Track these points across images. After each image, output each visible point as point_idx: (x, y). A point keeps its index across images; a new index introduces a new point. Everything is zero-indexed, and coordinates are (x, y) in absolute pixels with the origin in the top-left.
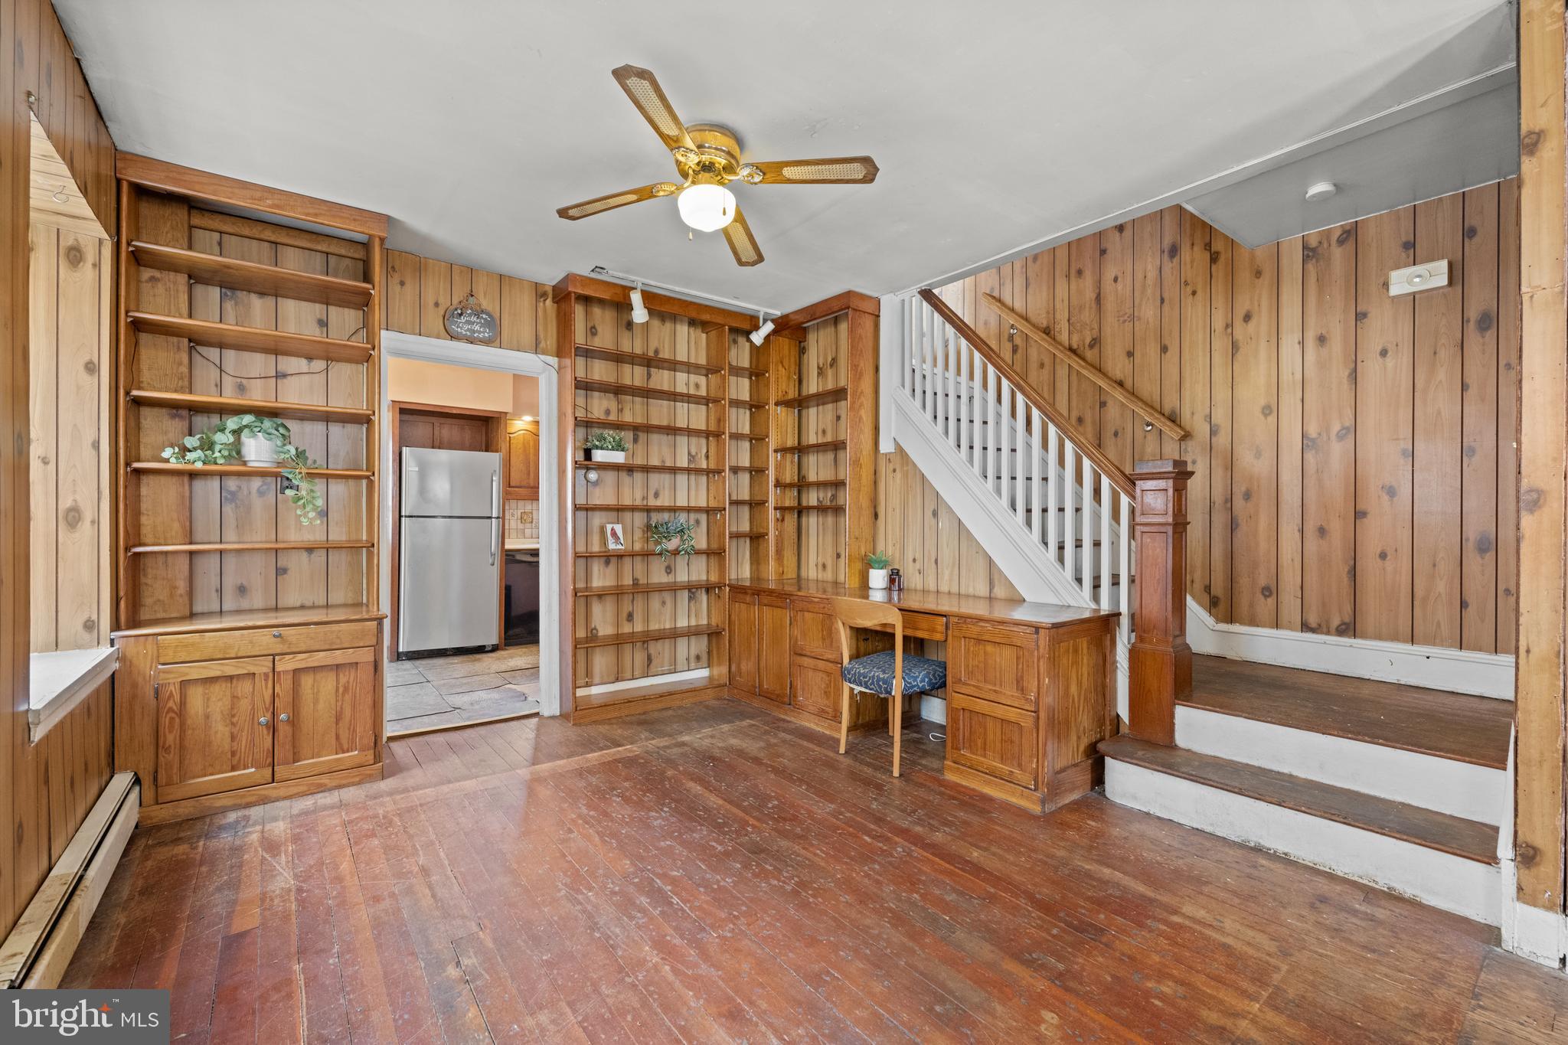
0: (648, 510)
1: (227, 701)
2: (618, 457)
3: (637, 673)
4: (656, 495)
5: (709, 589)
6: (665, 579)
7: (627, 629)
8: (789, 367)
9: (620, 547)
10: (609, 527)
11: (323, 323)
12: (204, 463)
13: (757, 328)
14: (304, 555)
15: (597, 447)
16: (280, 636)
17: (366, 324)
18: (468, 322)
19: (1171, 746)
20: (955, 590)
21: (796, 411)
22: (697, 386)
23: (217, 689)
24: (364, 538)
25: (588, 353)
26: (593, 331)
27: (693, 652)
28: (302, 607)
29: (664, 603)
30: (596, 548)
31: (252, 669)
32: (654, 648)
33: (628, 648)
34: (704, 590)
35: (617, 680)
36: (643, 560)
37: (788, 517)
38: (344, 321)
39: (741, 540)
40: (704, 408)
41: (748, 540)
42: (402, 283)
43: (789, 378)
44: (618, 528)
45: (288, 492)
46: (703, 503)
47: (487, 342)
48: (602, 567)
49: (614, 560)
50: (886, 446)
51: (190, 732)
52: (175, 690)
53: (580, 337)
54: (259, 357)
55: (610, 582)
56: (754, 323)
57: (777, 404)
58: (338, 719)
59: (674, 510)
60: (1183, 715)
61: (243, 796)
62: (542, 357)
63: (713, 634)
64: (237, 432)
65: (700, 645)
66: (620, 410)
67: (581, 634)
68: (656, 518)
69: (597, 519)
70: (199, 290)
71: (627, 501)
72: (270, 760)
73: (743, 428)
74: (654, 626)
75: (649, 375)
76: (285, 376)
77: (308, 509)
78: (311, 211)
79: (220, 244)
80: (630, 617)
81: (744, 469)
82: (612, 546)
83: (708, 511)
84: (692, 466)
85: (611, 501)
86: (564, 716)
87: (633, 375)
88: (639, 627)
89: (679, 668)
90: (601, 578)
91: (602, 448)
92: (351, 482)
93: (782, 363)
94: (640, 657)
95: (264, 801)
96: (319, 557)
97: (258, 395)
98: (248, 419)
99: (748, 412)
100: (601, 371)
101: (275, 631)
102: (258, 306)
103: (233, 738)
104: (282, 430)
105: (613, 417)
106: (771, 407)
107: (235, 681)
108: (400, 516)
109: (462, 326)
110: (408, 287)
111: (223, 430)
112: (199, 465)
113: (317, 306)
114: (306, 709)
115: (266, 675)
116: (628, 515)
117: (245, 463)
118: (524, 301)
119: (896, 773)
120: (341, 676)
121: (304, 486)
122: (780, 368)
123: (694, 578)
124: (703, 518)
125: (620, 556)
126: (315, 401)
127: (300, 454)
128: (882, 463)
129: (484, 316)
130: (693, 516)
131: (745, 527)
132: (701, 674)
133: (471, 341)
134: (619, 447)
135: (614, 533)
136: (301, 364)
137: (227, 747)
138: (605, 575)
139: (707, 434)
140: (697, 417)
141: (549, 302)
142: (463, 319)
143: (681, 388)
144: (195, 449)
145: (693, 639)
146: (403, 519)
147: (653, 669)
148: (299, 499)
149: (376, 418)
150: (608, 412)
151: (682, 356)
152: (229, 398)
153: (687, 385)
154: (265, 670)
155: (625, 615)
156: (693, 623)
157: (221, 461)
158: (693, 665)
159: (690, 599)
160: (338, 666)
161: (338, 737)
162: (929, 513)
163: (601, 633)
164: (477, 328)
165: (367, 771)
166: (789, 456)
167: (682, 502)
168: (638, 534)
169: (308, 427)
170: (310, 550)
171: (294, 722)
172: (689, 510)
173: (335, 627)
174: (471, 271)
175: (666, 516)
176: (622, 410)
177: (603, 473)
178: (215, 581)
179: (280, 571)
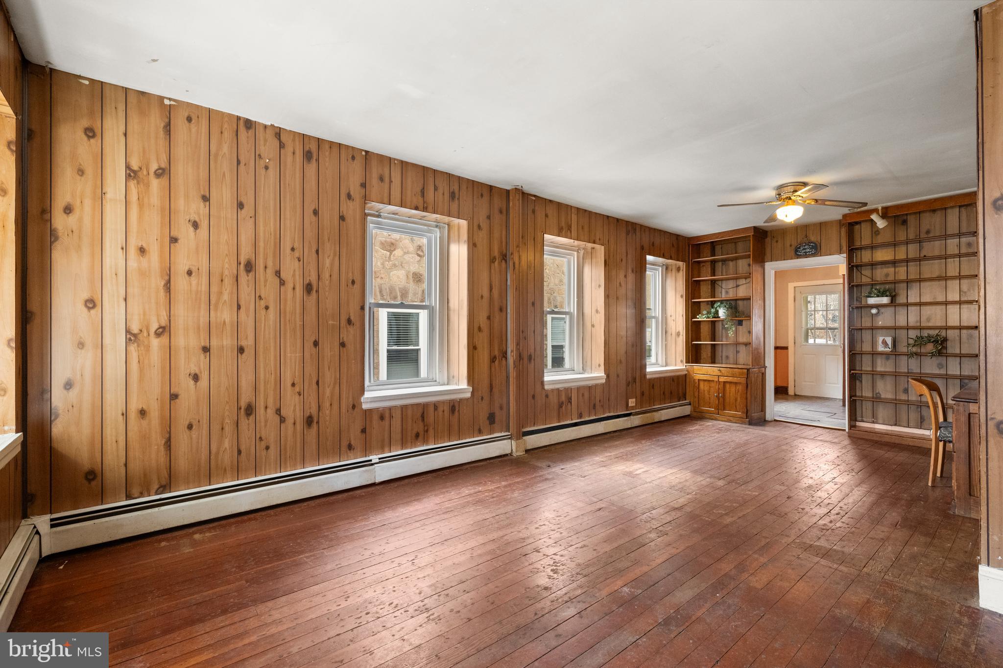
42: (777, 242)
52: (697, 381)
101: (718, 368)
114: (727, 395)
129: (811, 244)
160: (736, 383)
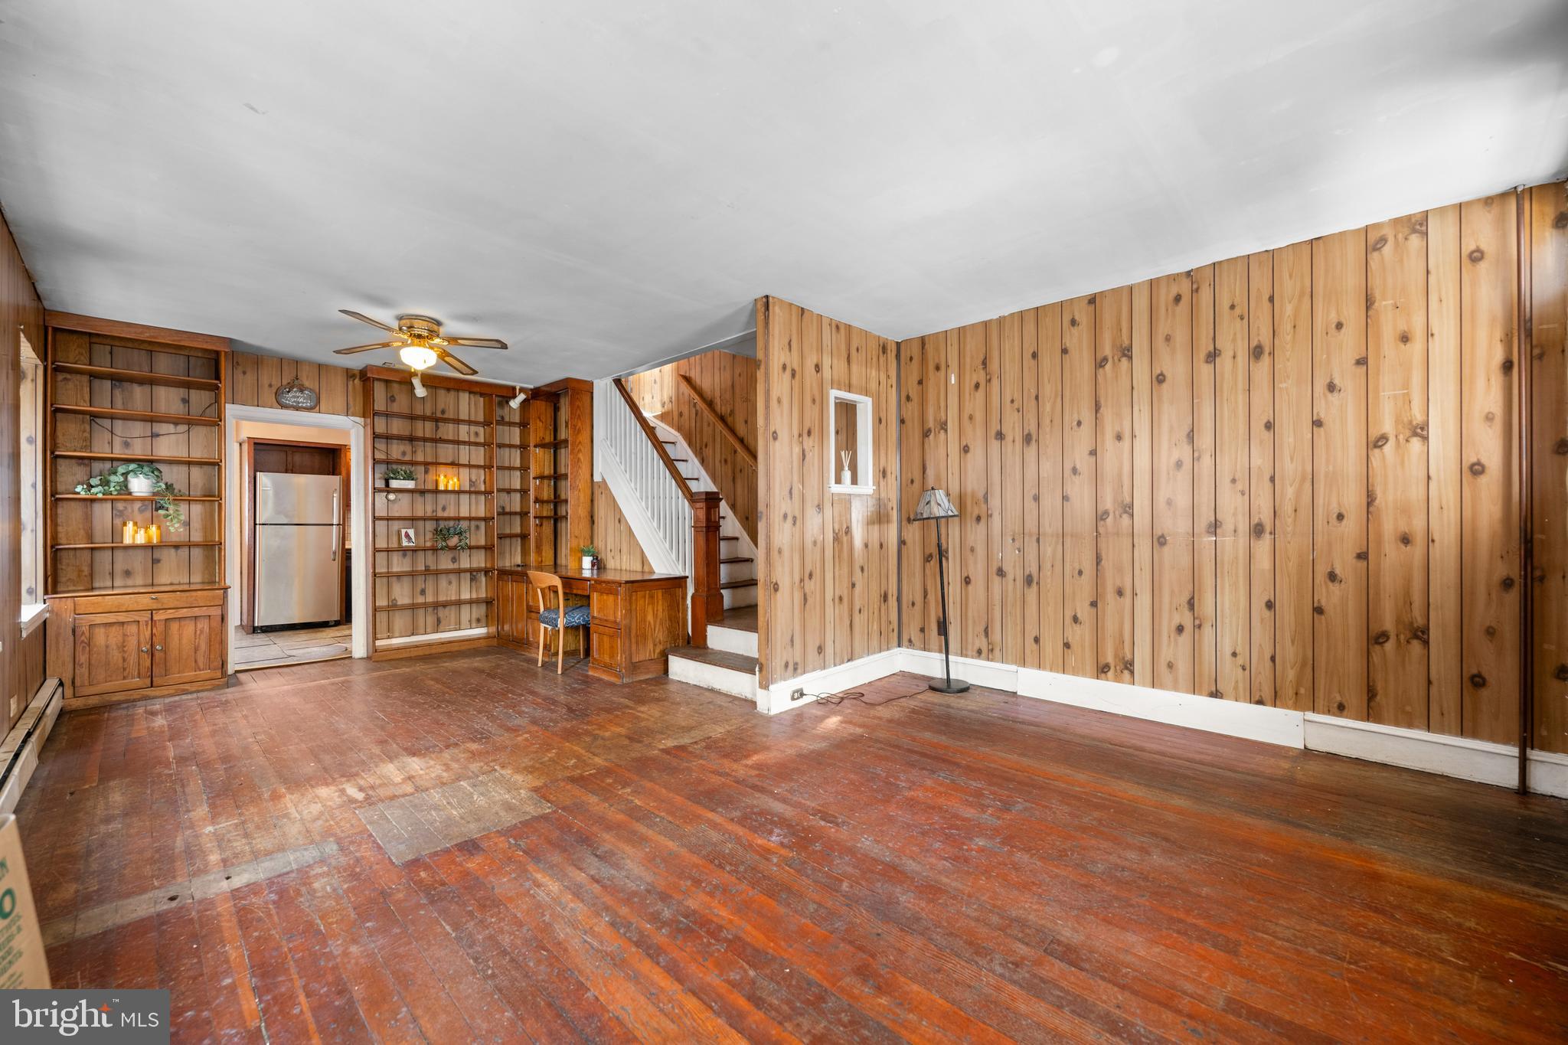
0: (437, 519)
1: (120, 638)
2: (410, 484)
3: (428, 630)
4: (444, 509)
5: (486, 572)
6: (451, 566)
7: (420, 600)
8: (546, 421)
9: (412, 544)
10: (403, 531)
11: (186, 401)
12: (104, 494)
13: (514, 397)
14: (173, 551)
15: (393, 478)
16: (156, 599)
17: (217, 400)
18: (294, 397)
19: (705, 646)
20: (628, 569)
21: (552, 451)
22: (477, 434)
23: (114, 629)
24: (217, 539)
25: (387, 415)
26: (392, 399)
27: (474, 616)
28: (171, 584)
29: (450, 583)
30: (394, 545)
31: (137, 618)
32: (442, 612)
33: (421, 612)
34: (483, 573)
35: (413, 634)
36: (433, 554)
37: (545, 523)
38: (200, 399)
39: (514, 540)
40: (482, 448)
41: (519, 539)
43: (546, 428)
44: (411, 532)
45: (161, 512)
46: (482, 515)
47: (309, 409)
48: (400, 558)
49: (409, 553)
50: (597, 478)
51: (95, 656)
53: (380, 404)
54: (139, 425)
55: (407, 568)
56: (511, 392)
57: (535, 446)
58: (196, 649)
59: (458, 519)
60: (712, 630)
61: (131, 695)
62: (352, 418)
63: (488, 602)
64: (125, 475)
65: (480, 611)
66: (414, 452)
67: (382, 602)
68: (442, 524)
69: (395, 525)
70: (97, 383)
71: (420, 513)
72: (150, 673)
73: (515, 461)
74: (442, 598)
75: (437, 428)
76: (158, 435)
77: (174, 522)
78: (176, 338)
79: (111, 353)
80: (423, 592)
81: (515, 491)
82: (405, 543)
83: (485, 519)
84: (472, 489)
85: (407, 513)
86: (369, 658)
87: (424, 429)
88: (430, 599)
89: (462, 627)
90: (399, 565)
91: (396, 479)
92: (207, 504)
93: (539, 418)
94: (431, 620)
95: (146, 698)
96: (184, 552)
97: (138, 450)
98: (132, 466)
99: (519, 451)
100: (397, 427)
102: (139, 392)
103: (124, 660)
104: (156, 473)
105: (407, 458)
106: (532, 448)
107: (125, 626)
108: (255, 524)
109: (290, 398)
110: (249, 374)
111: (115, 473)
112: (100, 496)
113: (181, 390)
115: (147, 622)
116: (421, 523)
117: (130, 494)
118: (339, 382)
119: (560, 672)
120: (198, 624)
121: (171, 508)
122: (538, 421)
123: (475, 565)
124: (482, 524)
125: (414, 551)
126: (181, 453)
127: (169, 487)
128: (596, 487)
130: (473, 523)
131: (518, 530)
132: (480, 631)
133: (297, 408)
134: (409, 477)
135: (407, 535)
136: (171, 428)
137: (121, 665)
138: (402, 563)
139: (484, 467)
140: (478, 456)
141: (357, 381)
142: (290, 395)
143: (464, 437)
144: (97, 486)
145: (474, 606)
146: (258, 526)
147: (441, 627)
148: (168, 516)
149: (223, 464)
150: (404, 453)
151: (464, 416)
152: (118, 452)
153: (469, 433)
154: (146, 619)
155: (419, 590)
156: (474, 596)
157: (116, 493)
158: (474, 625)
159: (471, 580)
161: (196, 661)
162: (617, 521)
163: (399, 603)
164: (301, 400)
165: (216, 682)
166: (546, 482)
167: (464, 513)
168: (429, 536)
169: (175, 468)
170: (177, 547)
171: (164, 651)
172: (470, 519)
173: (194, 594)
174: (297, 363)
175: (451, 523)
176: (415, 452)
177: (400, 496)
178: (108, 567)
179: (155, 561)
